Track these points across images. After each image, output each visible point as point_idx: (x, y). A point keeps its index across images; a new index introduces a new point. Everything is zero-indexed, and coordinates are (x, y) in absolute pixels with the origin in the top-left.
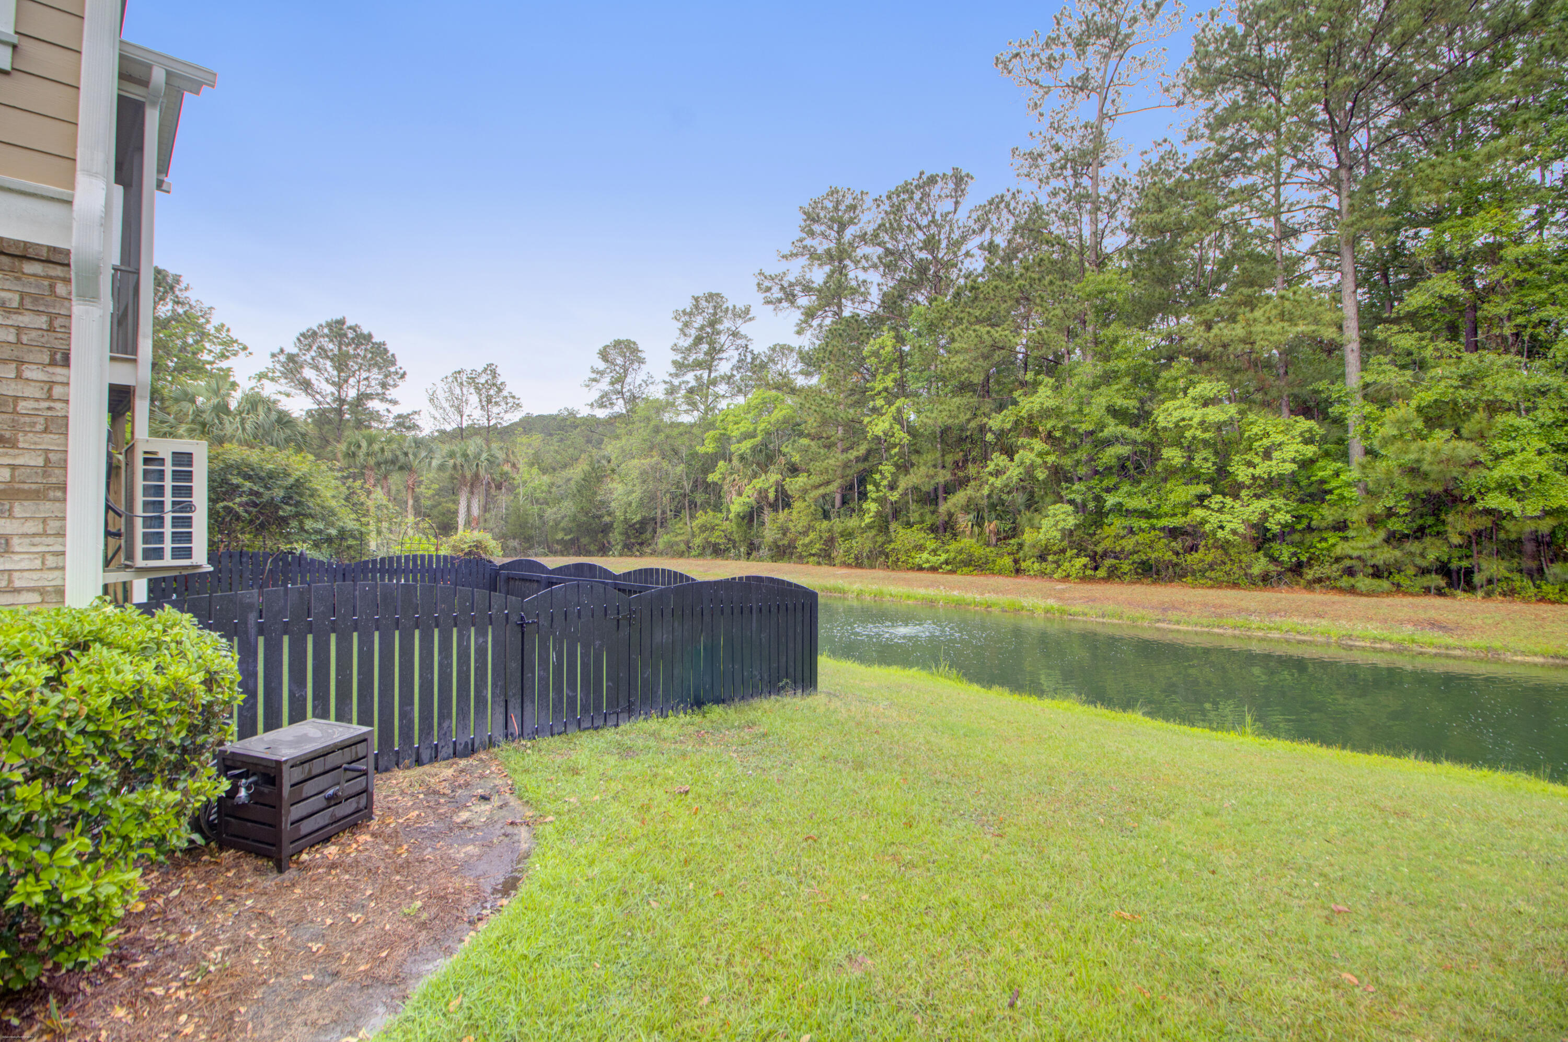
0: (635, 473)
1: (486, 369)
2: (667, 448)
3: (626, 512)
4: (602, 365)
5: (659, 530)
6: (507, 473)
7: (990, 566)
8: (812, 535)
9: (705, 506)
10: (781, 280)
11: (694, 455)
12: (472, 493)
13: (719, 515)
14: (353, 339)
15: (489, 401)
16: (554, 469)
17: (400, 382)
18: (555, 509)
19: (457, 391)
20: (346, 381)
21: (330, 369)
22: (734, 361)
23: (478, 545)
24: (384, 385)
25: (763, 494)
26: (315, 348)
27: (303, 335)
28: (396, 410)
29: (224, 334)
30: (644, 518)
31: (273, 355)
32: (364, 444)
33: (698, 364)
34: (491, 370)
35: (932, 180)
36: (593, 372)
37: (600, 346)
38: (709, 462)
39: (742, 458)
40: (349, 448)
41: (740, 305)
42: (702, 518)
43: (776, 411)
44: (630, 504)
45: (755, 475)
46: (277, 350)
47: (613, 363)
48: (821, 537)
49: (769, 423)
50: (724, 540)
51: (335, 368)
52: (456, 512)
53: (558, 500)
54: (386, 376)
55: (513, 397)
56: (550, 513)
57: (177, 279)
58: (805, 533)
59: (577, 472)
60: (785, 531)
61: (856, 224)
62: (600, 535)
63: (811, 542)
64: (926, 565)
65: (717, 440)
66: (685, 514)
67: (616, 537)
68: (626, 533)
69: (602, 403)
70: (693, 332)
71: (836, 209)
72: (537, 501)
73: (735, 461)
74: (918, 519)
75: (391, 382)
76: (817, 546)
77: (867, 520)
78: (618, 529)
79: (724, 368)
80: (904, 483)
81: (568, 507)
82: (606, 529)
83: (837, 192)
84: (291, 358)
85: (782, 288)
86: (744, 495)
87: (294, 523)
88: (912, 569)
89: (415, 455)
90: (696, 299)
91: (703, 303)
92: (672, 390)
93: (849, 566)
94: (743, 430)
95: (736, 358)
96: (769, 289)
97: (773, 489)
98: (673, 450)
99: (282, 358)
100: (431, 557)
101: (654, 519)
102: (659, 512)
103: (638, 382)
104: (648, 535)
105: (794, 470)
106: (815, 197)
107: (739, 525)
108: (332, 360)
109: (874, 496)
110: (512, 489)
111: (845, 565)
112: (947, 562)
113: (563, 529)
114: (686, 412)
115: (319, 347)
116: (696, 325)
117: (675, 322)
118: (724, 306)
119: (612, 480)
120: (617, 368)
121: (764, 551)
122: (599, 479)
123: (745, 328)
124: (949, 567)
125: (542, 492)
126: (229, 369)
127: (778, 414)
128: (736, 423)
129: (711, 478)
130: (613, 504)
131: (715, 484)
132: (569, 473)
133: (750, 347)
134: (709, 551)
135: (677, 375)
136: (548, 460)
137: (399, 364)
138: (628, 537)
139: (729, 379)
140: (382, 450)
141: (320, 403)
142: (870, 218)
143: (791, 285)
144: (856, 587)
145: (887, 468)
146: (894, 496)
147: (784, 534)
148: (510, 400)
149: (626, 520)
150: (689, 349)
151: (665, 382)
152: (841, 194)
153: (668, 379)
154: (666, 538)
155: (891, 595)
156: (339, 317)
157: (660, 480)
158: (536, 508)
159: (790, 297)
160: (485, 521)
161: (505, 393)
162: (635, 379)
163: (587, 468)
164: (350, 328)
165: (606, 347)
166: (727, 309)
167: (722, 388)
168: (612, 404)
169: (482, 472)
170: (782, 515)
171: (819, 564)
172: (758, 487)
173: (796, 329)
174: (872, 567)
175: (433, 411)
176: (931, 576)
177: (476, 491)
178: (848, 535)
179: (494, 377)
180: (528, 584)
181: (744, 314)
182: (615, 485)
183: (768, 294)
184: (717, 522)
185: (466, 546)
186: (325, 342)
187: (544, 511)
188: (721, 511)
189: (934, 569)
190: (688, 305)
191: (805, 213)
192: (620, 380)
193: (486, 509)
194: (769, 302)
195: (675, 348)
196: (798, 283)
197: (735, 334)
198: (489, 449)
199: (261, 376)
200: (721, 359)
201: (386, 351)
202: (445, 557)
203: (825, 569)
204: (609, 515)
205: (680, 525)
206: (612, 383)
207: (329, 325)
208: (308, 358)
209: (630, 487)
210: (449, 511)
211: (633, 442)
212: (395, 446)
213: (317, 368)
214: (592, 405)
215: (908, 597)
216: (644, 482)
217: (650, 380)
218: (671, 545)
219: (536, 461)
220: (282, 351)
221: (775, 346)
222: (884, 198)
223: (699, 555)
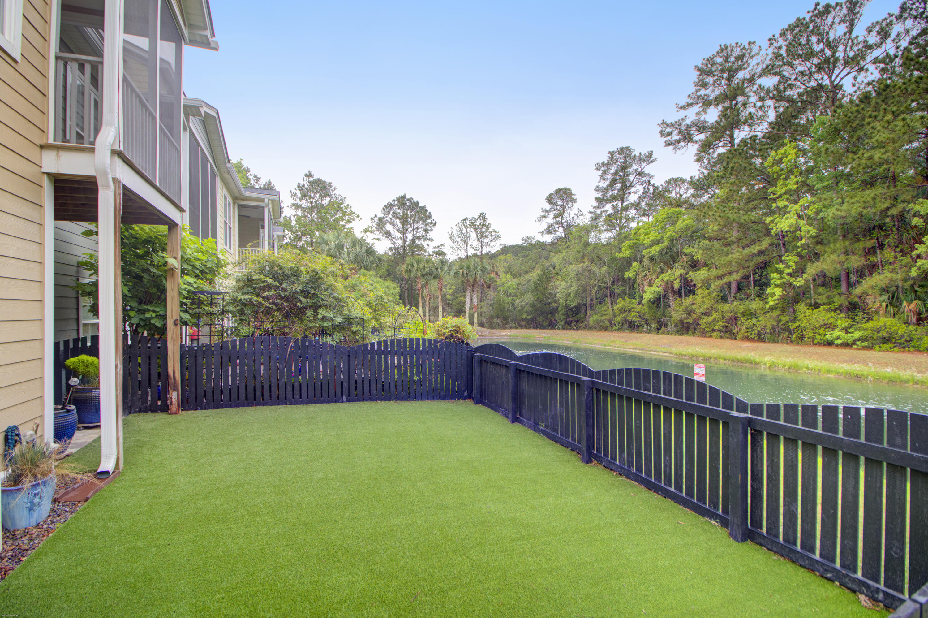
0: (572, 274)
1: (479, 217)
2: (594, 256)
3: (566, 300)
4: (548, 207)
5: (589, 312)
6: (493, 278)
7: (914, 343)
8: (715, 315)
9: (622, 295)
10: (680, 125)
11: (614, 260)
12: (473, 291)
13: (634, 301)
14: (410, 206)
15: (482, 236)
16: (520, 275)
17: (433, 228)
18: (521, 299)
19: (464, 231)
20: (407, 230)
21: (399, 224)
22: (640, 193)
23: (457, 329)
24: (426, 231)
25: (669, 286)
26: (391, 213)
27: (385, 206)
28: (432, 244)
29: (349, 210)
30: (579, 304)
31: (372, 219)
32: (415, 264)
33: (614, 198)
34: (483, 216)
35: (828, 8)
36: (543, 211)
37: (547, 194)
38: (627, 263)
39: (652, 259)
40: (407, 267)
41: (645, 152)
42: (621, 303)
43: (679, 223)
44: (570, 294)
45: (662, 271)
46: (373, 216)
47: (556, 204)
48: (723, 317)
49: (674, 231)
50: (638, 319)
51: (401, 223)
52: (465, 303)
53: (522, 294)
54: (426, 225)
55: (495, 232)
56: (518, 301)
57: (330, 183)
58: (707, 314)
59: (534, 275)
60: (689, 312)
61: (745, 69)
62: (549, 316)
63: (714, 320)
64: (839, 342)
65: (631, 247)
66: (608, 301)
67: (560, 316)
68: (567, 314)
69: (549, 230)
70: (609, 177)
71: (727, 61)
72: (510, 294)
73: (646, 261)
74: (825, 301)
75: (429, 229)
76: (720, 323)
77: (771, 302)
78: (561, 311)
79: (633, 198)
80: (812, 270)
81: (529, 298)
82: (554, 311)
83: (726, 48)
84: (380, 219)
85: (680, 132)
86: (655, 285)
87: (310, 313)
88: (819, 344)
89: (442, 269)
90: (612, 153)
91: (617, 156)
92: (596, 218)
93: (752, 340)
94: (652, 238)
95: (642, 190)
96: (669, 134)
97: (678, 280)
98: (598, 257)
99: (376, 220)
100: (418, 340)
101: (585, 305)
102: (589, 299)
103: (572, 215)
104: (582, 315)
105: (694, 265)
106: (707, 57)
107: (650, 308)
108: (400, 219)
109: (778, 282)
110: (496, 289)
111: (747, 339)
112: (861, 339)
113: (526, 312)
114: (607, 230)
115: (394, 213)
116: (612, 171)
117: (597, 171)
118: (633, 155)
119: (557, 280)
120: (558, 207)
121: (671, 327)
122: (548, 279)
123: (648, 169)
124: (866, 344)
125: (513, 289)
126: (352, 228)
127: (681, 224)
128: (646, 234)
129: (627, 275)
130: (558, 295)
131: (629, 279)
132: (527, 277)
133: (652, 182)
134: (626, 326)
135: (599, 207)
136: (516, 269)
137: (433, 217)
138: (568, 317)
139: (636, 205)
140: (424, 267)
141: (394, 243)
142: (759, 61)
143: (688, 127)
144: (768, 359)
145: (791, 259)
146: (799, 282)
147: (689, 314)
148: (494, 234)
149: (566, 306)
150: (606, 189)
151: (591, 212)
152: (729, 49)
153: (593, 210)
154: (595, 317)
155: (807, 368)
156: (402, 194)
157: (589, 278)
158: (510, 299)
159: (687, 137)
160: (481, 307)
161: (491, 230)
162: (570, 213)
163: (540, 273)
164: (408, 200)
165: (551, 194)
166: (635, 156)
167: (632, 212)
168: (555, 231)
169: (478, 278)
170: (687, 301)
171: (721, 337)
172: (665, 280)
173: (695, 158)
174: (774, 341)
175: (452, 244)
176: (846, 351)
177: (475, 289)
178: (750, 314)
179: (484, 221)
180: (498, 368)
181: (649, 158)
182: (559, 282)
183: (669, 138)
184: (633, 306)
185: (446, 331)
186: (396, 209)
187: (515, 301)
188: (634, 298)
189: (846, 345)
190: (605, 158)
191: (699, 70)
192: (560, 214)
193: (481, 300)
194: (668, 144)
195: (597, 189)
196: (694, 124)
197: (641, 174)
198: (482, 263)
199: (366, 231)
200: (630, 193)
201: (426, 211)
202: (430, 341)
203: (728, 342)
204: (555, 302)
205: (605, 308)
206: (555, 217)
207: (398, 199)
208: (388, 219)
209: (569, 284)
210: (461, 302)
211: (571, 253)
212: (431, 265)
213: (392, 224)
214: (543, 233)
215: (828, 371)
216: (578, 280)
217: (580, 213)
218: (598, 322)
219: (509, 270)
220: (376, 216)
221: (670, 180)
222: (777, 36)
223: (619, 329)
